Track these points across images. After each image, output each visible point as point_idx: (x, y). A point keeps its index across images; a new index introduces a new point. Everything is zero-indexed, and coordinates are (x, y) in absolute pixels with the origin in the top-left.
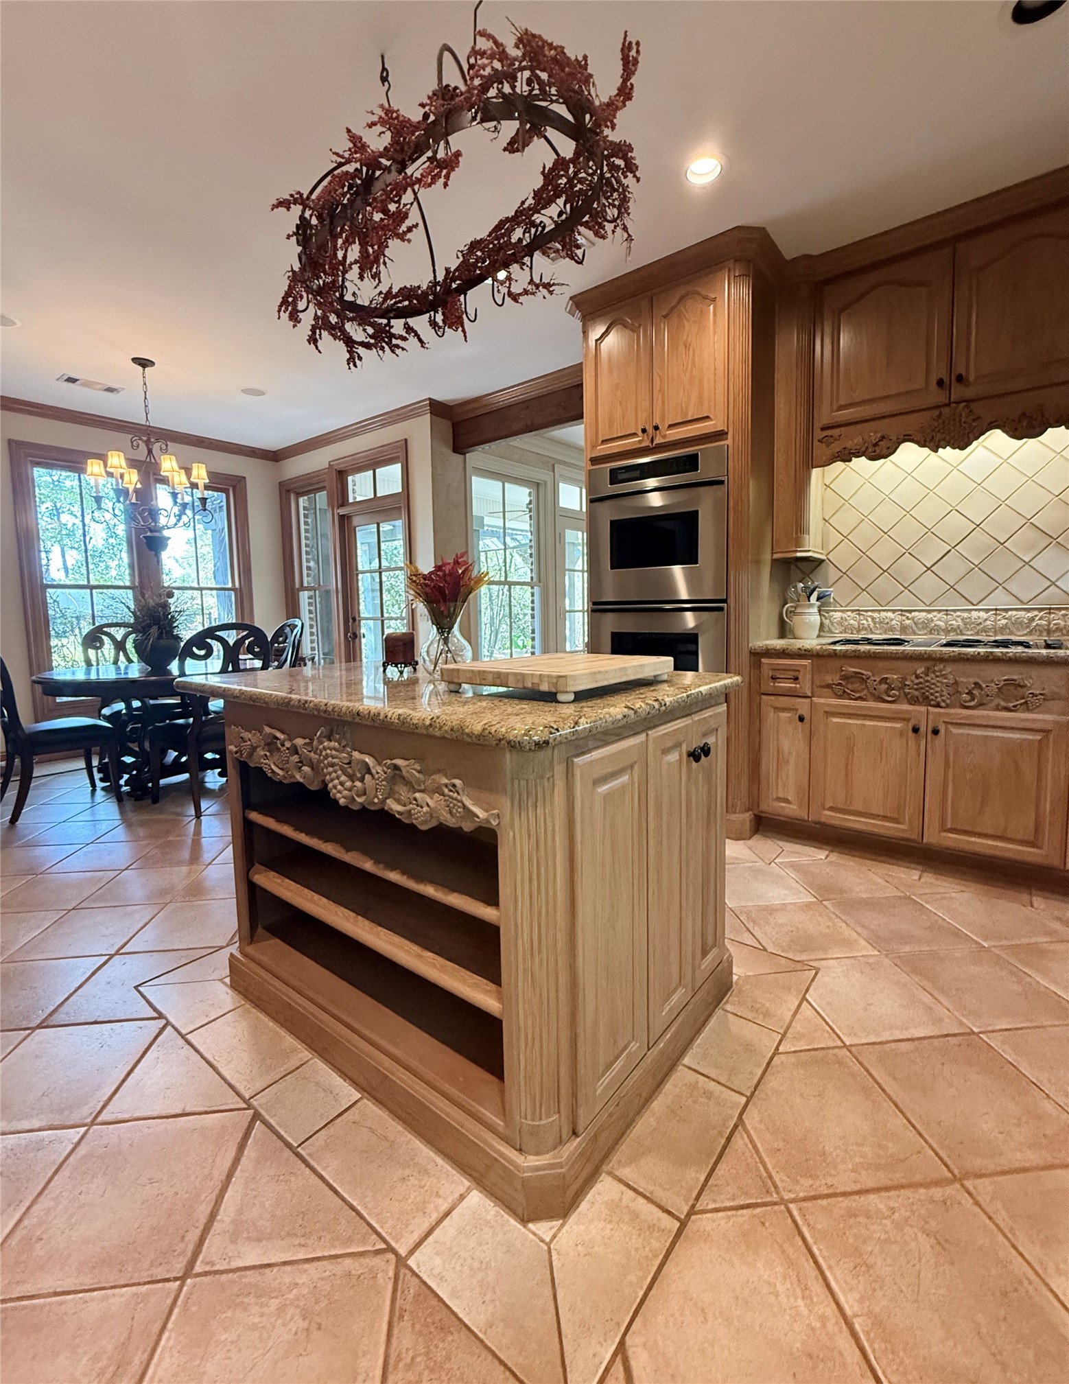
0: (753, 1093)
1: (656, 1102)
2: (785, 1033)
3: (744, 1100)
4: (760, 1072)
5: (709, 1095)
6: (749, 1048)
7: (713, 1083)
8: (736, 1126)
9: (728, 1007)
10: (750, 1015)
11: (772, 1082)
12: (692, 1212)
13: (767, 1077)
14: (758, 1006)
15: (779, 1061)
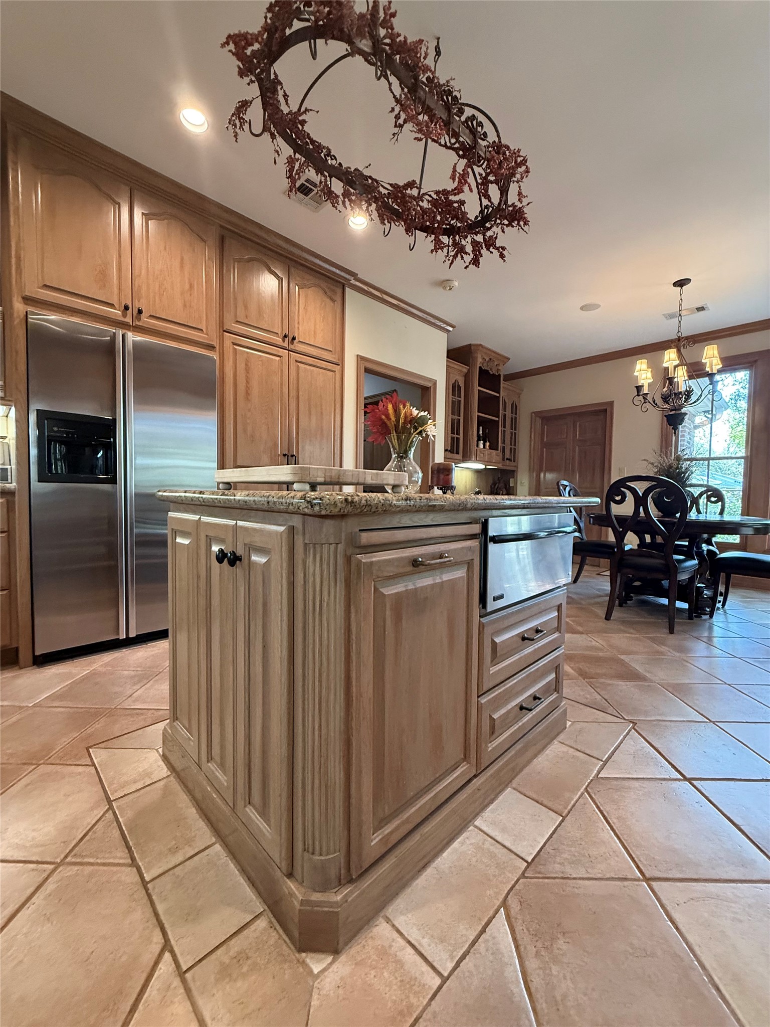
0: (147, 890)
1: (195, 812)
2: (184, 981)
3: (147, 878)
4: (160, 908)
5: (174, 851)
6: (192, 914)
7: (181, 859)
8: (133, 859)
9: (262, 923)
10: (236, 945)
11: (140, 914)
12: (111, 807)
13: (149, 910)
14: (245, 969)
15: (155, 940)
